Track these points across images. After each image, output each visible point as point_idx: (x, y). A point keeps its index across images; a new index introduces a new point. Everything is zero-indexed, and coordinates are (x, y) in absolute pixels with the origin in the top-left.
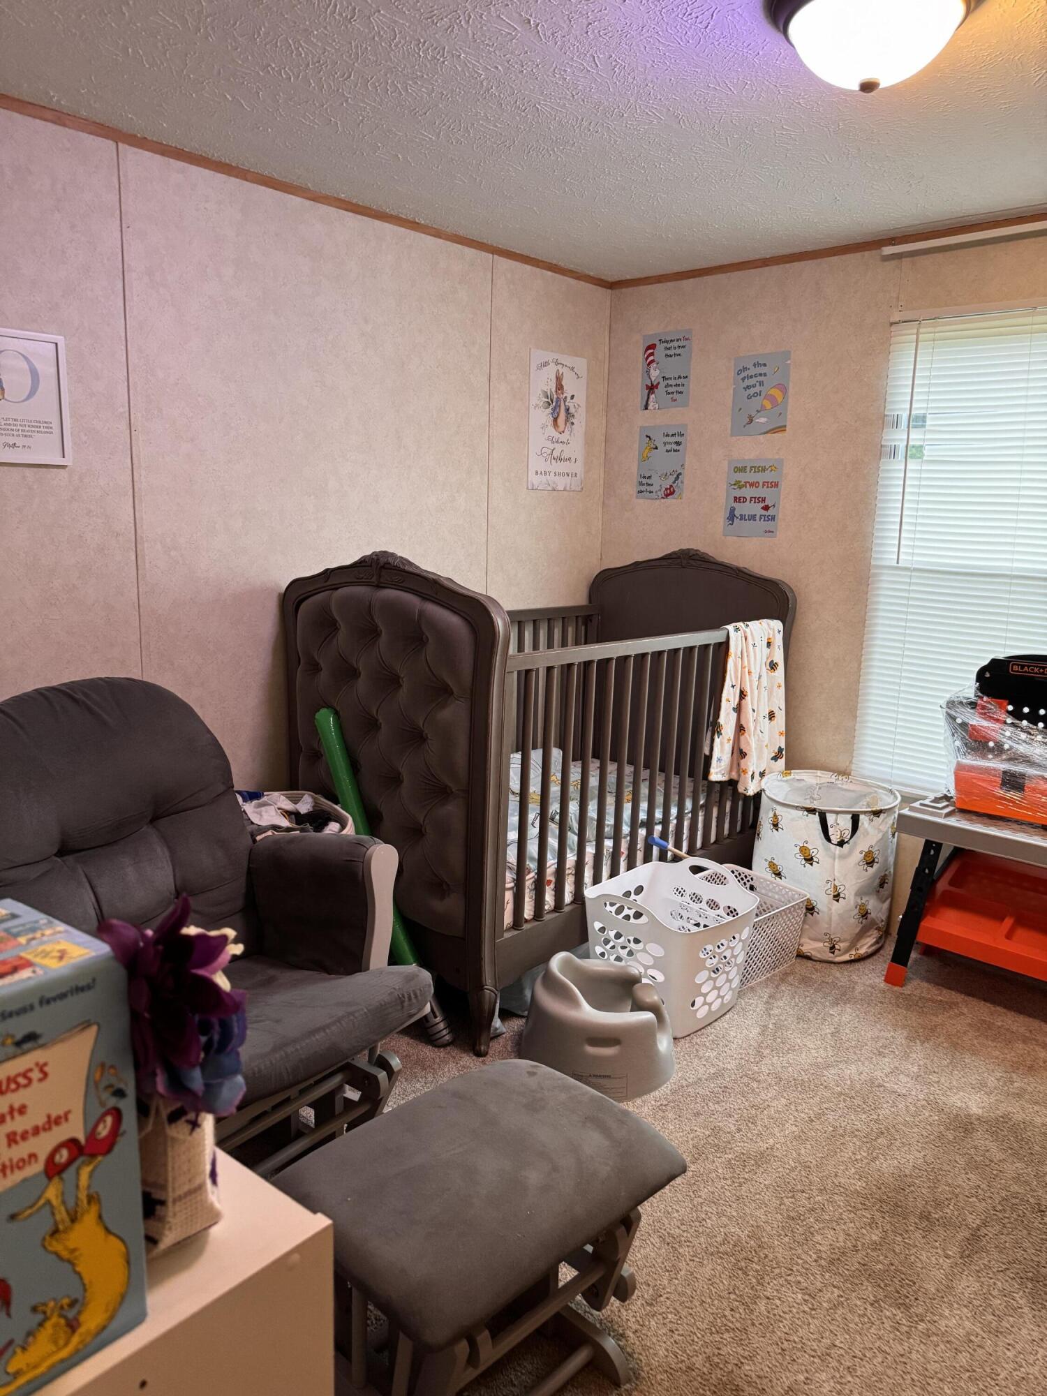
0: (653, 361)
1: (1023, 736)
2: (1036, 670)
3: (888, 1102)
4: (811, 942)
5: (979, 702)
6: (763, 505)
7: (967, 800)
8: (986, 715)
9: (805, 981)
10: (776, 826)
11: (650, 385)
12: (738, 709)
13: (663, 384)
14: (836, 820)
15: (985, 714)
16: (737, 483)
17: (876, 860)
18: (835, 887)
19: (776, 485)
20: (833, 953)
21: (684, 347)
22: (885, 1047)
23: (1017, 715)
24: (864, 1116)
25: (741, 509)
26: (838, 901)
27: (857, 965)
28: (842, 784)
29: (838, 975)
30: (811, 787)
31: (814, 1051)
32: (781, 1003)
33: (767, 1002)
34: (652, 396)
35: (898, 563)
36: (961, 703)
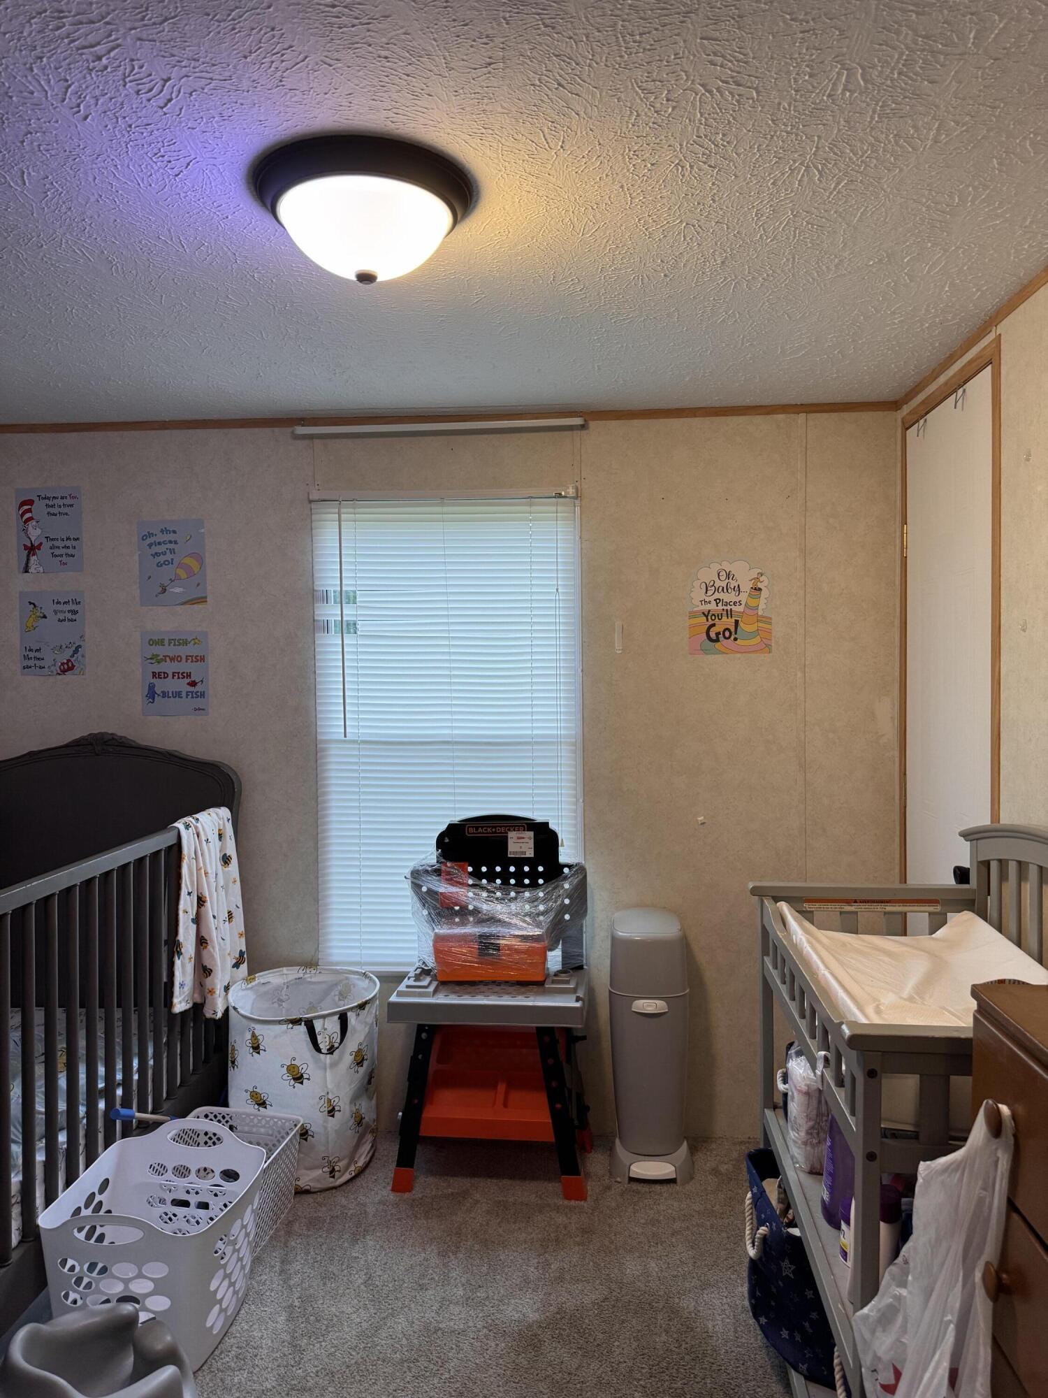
0: (30, 519)
1: (485, 894)
2: (489, 830)
3: (452, 1348)
4: (308, 1172)
5: (443, 868)
6: (188, 680)
7: (447, 971)
8: (451, 881)
9: (313, 1223)
10: (256, 1048)
11: (30, 545)
12: (197, 920)
13: (46, 545)
14: (324, 1025)
15: (451, 879)
16: (154, 657)
17: (365, 1057)
18: (329, 1101)
19: (203, 659)
20: (333, 1177)
21: (72, 506)
22: (423, 1276)
23: (477, 875)
24: (436, 1381)
25: (160, 686)
26: (333, 1116)
27: (358, 1182)
28: (311, 977)
29: (344, 1202)
30: (278, 989)
31: (355, 1316)
32: (297, 1266)
33: (282, 1271)
34: (33, 558)
35: (345, 736)
36: (427, 871)
